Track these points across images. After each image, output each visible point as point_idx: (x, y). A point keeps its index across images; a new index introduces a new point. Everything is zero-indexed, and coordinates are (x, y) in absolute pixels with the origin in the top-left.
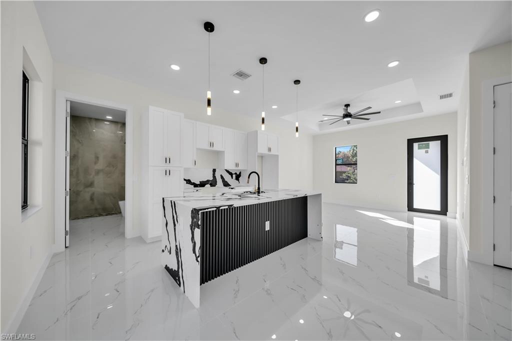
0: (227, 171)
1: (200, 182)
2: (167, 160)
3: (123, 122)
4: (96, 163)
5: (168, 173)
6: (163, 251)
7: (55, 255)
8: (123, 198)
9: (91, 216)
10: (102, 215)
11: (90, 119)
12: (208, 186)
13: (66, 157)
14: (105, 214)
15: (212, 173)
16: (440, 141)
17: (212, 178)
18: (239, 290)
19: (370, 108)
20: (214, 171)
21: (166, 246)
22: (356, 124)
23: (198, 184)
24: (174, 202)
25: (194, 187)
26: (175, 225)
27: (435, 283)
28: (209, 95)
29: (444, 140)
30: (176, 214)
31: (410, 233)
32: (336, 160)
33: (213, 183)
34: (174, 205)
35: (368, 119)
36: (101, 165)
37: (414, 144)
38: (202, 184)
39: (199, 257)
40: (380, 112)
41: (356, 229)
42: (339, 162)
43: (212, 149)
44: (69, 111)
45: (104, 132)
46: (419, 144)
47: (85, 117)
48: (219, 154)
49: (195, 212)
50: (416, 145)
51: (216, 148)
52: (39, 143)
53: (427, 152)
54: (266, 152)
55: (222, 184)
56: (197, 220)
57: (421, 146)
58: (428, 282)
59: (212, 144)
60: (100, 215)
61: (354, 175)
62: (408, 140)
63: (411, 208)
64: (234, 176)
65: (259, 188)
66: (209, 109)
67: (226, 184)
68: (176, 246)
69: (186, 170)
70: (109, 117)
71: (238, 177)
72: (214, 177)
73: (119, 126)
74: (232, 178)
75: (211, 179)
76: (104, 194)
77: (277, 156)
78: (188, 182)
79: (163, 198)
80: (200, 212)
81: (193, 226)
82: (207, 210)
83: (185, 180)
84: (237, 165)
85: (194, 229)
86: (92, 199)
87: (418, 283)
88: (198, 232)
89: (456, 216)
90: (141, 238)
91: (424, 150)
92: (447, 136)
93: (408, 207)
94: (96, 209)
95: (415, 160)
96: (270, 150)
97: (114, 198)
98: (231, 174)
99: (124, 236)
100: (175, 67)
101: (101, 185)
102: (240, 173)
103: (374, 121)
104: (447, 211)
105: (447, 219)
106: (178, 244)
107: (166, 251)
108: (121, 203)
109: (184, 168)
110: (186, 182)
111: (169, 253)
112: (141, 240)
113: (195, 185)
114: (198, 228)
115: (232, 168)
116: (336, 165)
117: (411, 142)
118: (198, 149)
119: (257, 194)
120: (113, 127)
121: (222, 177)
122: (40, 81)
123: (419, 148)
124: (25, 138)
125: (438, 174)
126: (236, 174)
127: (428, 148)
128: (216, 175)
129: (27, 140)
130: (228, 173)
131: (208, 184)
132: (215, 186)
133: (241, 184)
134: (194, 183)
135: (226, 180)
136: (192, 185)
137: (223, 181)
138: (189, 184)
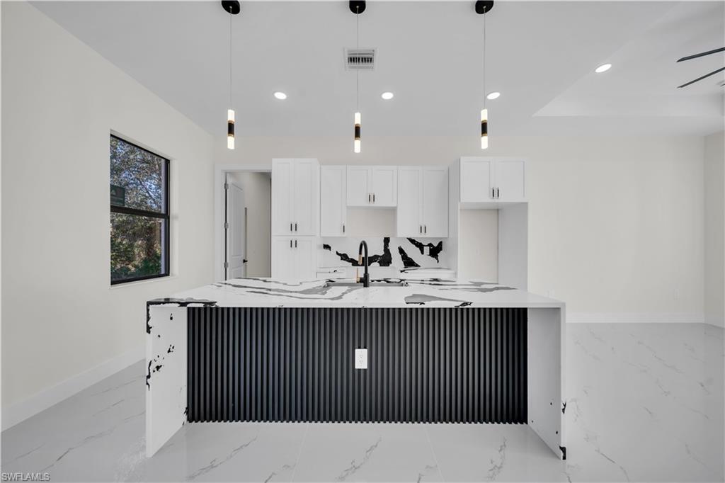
2: (293, 227)
5: (293, 244)
12: (375, 265)
13: (226, 229)
15: (383, 244)
17: (383, 253)
20: (387, 241)
33: (385, 260)
43: (372, 204)
51: (379, 203)
55: (402, 262)
59: (371, 198)
64: (427, 250)
67: (409, 263)
71: (435, 251)
72: (386, 250)
74: (422, 253)
75: (381, 253)
78: (344, 257)
83: (337, 253)
84: (422, 229)
96: (495, 193)
98: (420, 246)
102: (441, 243)
110: (340, 257)
113: (355, 263)
118: (349, 207)
121: (401, 251)
126: (430, 245)
128: (390, 248)
129: (168, 215)
130: (414, 244)
131: (375, 261)
132: (388, 266)
133: (441, 264)
134: (352, 259)
135: (409, 256)
136: (349, 262)
137: (403, 259)
138: (345, 260)
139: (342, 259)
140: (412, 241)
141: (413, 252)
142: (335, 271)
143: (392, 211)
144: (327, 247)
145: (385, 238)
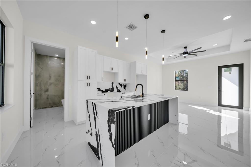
0: (119, 84)
1: (105, 90)
2: (88, 77)
3: (64, 58)
4: (50, 79)
5: (88, 84)
6: (87, 133)
7: (24, 132)
8: (63, 98)
9: (47, 107)
10: (53, 107)
11: (47, 56)
12: (109, 92)
13: (31, 75)
14: (54, 106)
15: (111, 85)
16: (238, 67)
18: (139, 164)
19: (201, 48)
20: (113, 83)
21: (89, 130)
22: (189, 58)
23: (104, 91)
24: (95, 103)
25: (102, 92)
26: (95, 118)
27: (235, 146)
28: (117, 34)
29: (241, 67)
30: (96, 111)
31: (219, 118)
32: (175, 78)
33: (112, 90)
34: (94, 105)
35: (197, 55)
36: (52, 80)
37: (222, 69)
38: (106, 91)
39: (114, 144)
40: (205, 51)
41: (187, 115)
42: (177, 79)
43: (112, 71)
44: (33, 48)
45: (54, 63)
46: (225, 69)
47: (44, 55)
48: (115, 75)
49: (111, 112)
50: (223, 70)
51: (114, 71)
52: (11, 66)
53: (230, 73)
54: (140, 73)
55: (117, 91)
56: (113, 118)
57: (226, 70)
58: (230, 146)
59: (112, 69)
60: (52, 107)
61: (179, 86)
62: (218, 67)
63: (220, 104)
64: (123, 86)
65: (143, 94)
66: (117, 43)
67: (119, 91)
68: (96, 132)
69: (98, 82)
70: (57, 55)
71: (125, 87)
72: (112, 87)
73: (62, 60)
74: (122, 87)
75: (111, 88)
76: (54, 96)
77: (146, 75)
78: (99, 89)
79: (87, 100)
80: (115, 112)
81: (110, 122)
82: (119, 111)
83: (97, 88)
84: (125, 80)
85: (111, 124)
86: (47, 98)
87: (224, 145)
88: (113, 127)
89: (249, 109)
90: (74, 121)
91: (228, 72)
92: (243, 64)
93: (218, 104)
94: (50, 103)
95: (222, 77)
96: (142, 72)
97: (59, 97)
98: (121, 85)
99: (64, 120)
100: (93, 22)
101: (52, 91)
102: (126, 84)
103: (200, 56)
104: (243, 106)
105: (244, 111)
106: (97, 131)
107: (89, 133)
108: (62, 100)
109: (97, 82)
111: (91, 135)
112: (73, 123)
113: (103, 92)
114: (114, 124)
115: (122, 82)
116: (175, 80)
117: (220, 68)
118: (104, 71)
119: (142, 97)
120: (58, 61)
121: (117, 87)
122: (13, 27)
123: (225, 71)
124: (3, 62)
125: (237, 86)
126: (124, 85)
127: (231, 71)
128: (113, 86)
129: (4, 64)
132: (113, 92)
133: (126, 91)
136: (101, 91)
138: (99, 90)
141: (119, 87)
142: (104, 95)
145: (112, 83)
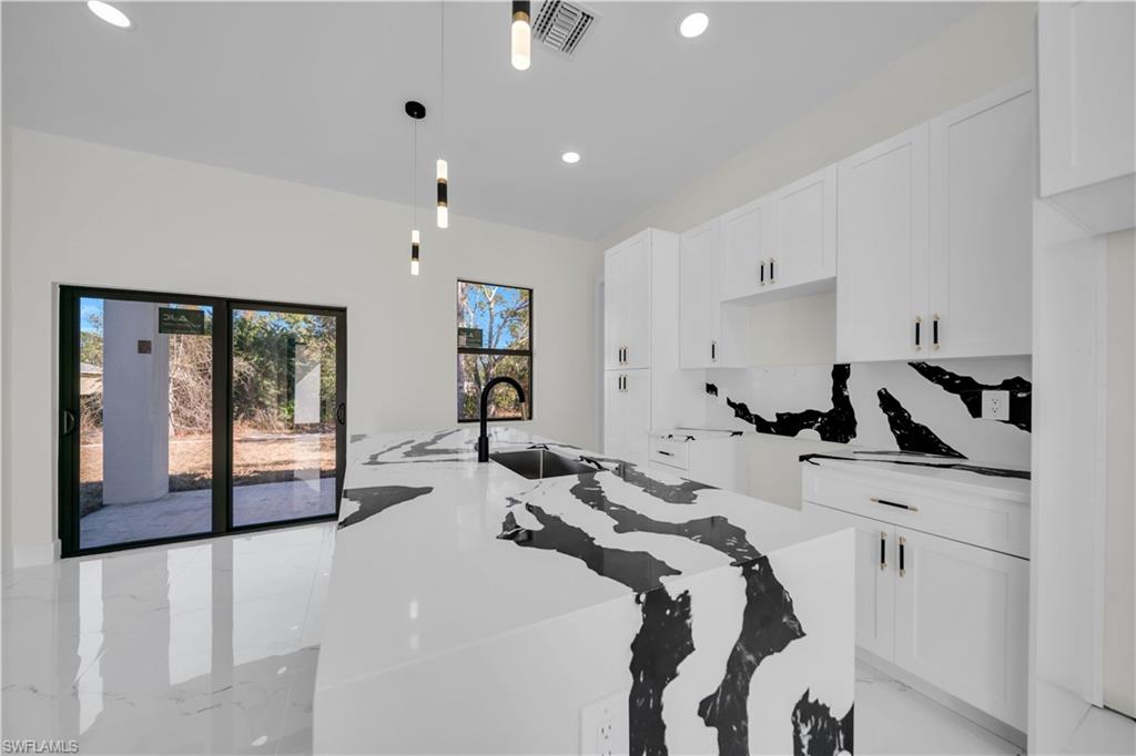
1: (778, 415)
15: (830, 382)
17: (832, 407)
20: (841, 373)
23: (772, 424)
25: (760, 431)
33: (839, 424)
38: (788, 425)
55: (891, 435)
59: (767, 271)
72: (840, 398)
74: (977, 411)
75: (826, 405)
78: (741, 410)
83: (729, 403)
110: (733, 411)
113: (763, 426)
121: (888, 402)
126: (1013, 385)
128: (849, 393)
130: (940, 382)
131: (810, 426)
132: (846, 441)
134: (757, 417)
135: (915, 419)
136: (750, 421)
137: (894, 426)
138: (742, 418)
139: (737, 415)
140: (931, 373)
141: (934, 409)
142: (670, 436)
143: (824, 294)
144: (711, 389)
145: (835, 367)
